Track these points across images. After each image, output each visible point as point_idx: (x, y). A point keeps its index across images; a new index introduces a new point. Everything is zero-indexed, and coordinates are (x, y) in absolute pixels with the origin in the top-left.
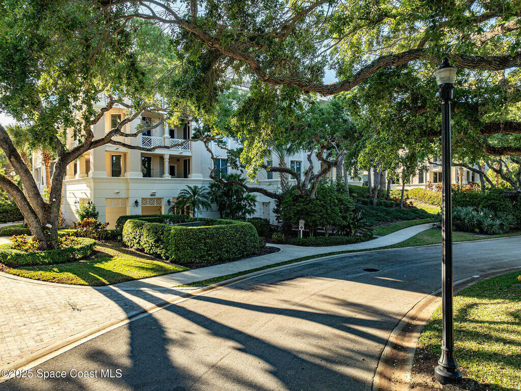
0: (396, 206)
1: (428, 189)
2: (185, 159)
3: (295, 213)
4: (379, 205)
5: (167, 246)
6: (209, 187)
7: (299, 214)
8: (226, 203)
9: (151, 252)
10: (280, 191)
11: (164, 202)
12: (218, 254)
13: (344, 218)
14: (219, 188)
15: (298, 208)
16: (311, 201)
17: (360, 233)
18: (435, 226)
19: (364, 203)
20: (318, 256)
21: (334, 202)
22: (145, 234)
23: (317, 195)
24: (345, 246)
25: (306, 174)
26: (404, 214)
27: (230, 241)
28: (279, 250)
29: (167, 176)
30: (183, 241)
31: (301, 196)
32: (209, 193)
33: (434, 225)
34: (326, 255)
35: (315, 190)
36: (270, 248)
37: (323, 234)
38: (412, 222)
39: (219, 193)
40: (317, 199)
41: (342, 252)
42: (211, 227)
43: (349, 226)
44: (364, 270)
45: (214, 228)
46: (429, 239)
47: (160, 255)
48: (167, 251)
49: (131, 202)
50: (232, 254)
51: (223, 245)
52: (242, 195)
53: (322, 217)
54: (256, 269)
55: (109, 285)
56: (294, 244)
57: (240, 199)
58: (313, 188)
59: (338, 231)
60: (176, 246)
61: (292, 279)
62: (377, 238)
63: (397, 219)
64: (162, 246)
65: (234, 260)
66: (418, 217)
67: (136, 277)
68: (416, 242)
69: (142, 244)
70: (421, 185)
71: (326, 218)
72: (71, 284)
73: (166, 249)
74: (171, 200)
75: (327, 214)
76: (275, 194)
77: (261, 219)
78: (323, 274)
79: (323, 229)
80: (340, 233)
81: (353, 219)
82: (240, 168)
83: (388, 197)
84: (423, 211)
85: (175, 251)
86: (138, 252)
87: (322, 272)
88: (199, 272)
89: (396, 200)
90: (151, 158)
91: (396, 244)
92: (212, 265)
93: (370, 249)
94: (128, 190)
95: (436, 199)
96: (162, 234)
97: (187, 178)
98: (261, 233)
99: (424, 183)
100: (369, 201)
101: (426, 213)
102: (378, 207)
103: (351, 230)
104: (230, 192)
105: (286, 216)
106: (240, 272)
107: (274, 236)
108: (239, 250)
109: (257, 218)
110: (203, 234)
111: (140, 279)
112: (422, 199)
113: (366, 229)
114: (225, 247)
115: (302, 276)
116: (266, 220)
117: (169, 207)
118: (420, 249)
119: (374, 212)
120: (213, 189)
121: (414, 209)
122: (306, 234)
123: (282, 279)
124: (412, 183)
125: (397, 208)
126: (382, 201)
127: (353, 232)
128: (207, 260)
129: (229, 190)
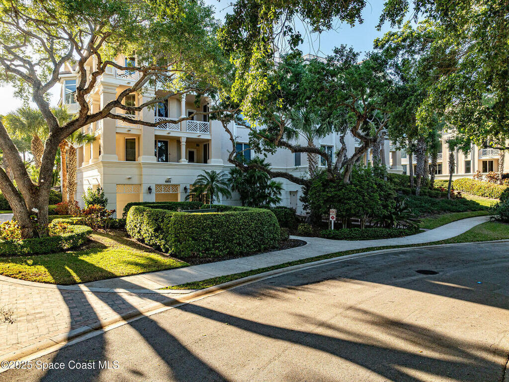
0: (442, 197)
1: (476, 179)
2: (205, 143)
3: (325, 200)
4: (423, 195)
5: (167, 236)
6: (230, 173)
7: (331, 201)
8: (248, 191)
9: (151, 243)
10: (308, 176)
11: (181, 189)
12: (227, 248)
13: (385, 207)
14: (241, 174)
15: (328, 195)
16: (344, 185)
17: (404, 225)
18: (494, 219)
19: (405, 192)
20: (353, 252)
21: (372, 187)
22: (146, 220)
23: (351, 180)
24: (386, 240)
25: (338, 154)
26: (452, 205)
27: (242, 231)
28: (305, 243)
29: (184, 161)
30: (183, 231)
31: (332, 181)
32: (229, 180)
33: (491, 218)
34: (363, 250)
35: (349, 174)
36: (295, 241)
37: (359, 226)
38: (463, 215)
39: (241, 180)
40: (351, 183)
41: (384, 247)
42: (219, 213)
43: (390, 217)
44: (417, 271)
45: (223, 215)
46: (491, 233)
47: (159, 246)
48: (167, 241)
49: (144, 188)
50: (245, 248)
51: (234, 236)
52: (267, 183)
53: (358, 205)
54: (273, 266)
55: (80, 283)
56: (324, 237)
57: (264, 187)
58: (347, 170)
59: (377, 223)
60: (176, 237)
61: (319, 282)
62: (424, 231)
63: (445, 211)
64: (161, 236)
65: (248, 254)
66: (469, 209)
67: (118, 274)
68: (475, 237)
69: (142, 233)
70: (468, 175)
71: (362, 206)
72: (35, 281)
73: (166, 240)
74: (188, 187)
75: (365, 202)
76: (303, 179)
77: (286, 208)
78: (360, 276)
79: (358, 221)
80: (379, 225)
81: (395, 208)
82: (263, 152)
83: (432, 187)
84: (473, 203)
85: (175, 241)
86: (139, 243)
87: (359, 274)
88: (200, 269)
89: (441, 189)
90: (167, 142)
91: (451, 239)
92: (220, 260)
93: (418, 245)
94: (141, 175)
95: (487, 190)
96: (163, 221)
97: (207, 163)
98: (284, 224)
99: (472, 173)
100: (410, 190)
101: (478, 204)
102: (422, 197)
103: (392, 220)
104: (253, 179)
105: (315, 203)
106: (251, 271)
107: (300, 227)
108: (255, 242)
109: (281, 207)
110: (209, 222)
111: (124, 276)
112: (470, 189)
113: (411, 220)
114: (236, 239)
115: (333, 278)
116: (291, 209)
117: (185, 195)
118: (484, 246)
119: (417, 202)
120: (234, 176)
121: (464, 200)
122: (337, 226)
123: (306, 282)
124: (457, 172)
125: (443, 199)
126: (426, 191)
127: (396, 224)
128: (214, 254)
129: (252, 176)
